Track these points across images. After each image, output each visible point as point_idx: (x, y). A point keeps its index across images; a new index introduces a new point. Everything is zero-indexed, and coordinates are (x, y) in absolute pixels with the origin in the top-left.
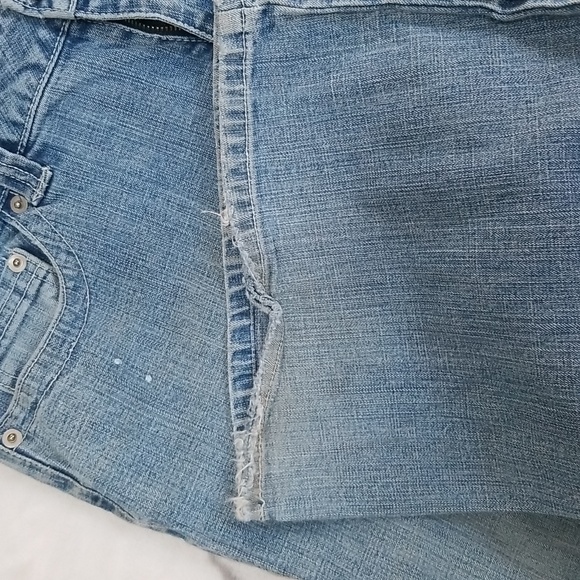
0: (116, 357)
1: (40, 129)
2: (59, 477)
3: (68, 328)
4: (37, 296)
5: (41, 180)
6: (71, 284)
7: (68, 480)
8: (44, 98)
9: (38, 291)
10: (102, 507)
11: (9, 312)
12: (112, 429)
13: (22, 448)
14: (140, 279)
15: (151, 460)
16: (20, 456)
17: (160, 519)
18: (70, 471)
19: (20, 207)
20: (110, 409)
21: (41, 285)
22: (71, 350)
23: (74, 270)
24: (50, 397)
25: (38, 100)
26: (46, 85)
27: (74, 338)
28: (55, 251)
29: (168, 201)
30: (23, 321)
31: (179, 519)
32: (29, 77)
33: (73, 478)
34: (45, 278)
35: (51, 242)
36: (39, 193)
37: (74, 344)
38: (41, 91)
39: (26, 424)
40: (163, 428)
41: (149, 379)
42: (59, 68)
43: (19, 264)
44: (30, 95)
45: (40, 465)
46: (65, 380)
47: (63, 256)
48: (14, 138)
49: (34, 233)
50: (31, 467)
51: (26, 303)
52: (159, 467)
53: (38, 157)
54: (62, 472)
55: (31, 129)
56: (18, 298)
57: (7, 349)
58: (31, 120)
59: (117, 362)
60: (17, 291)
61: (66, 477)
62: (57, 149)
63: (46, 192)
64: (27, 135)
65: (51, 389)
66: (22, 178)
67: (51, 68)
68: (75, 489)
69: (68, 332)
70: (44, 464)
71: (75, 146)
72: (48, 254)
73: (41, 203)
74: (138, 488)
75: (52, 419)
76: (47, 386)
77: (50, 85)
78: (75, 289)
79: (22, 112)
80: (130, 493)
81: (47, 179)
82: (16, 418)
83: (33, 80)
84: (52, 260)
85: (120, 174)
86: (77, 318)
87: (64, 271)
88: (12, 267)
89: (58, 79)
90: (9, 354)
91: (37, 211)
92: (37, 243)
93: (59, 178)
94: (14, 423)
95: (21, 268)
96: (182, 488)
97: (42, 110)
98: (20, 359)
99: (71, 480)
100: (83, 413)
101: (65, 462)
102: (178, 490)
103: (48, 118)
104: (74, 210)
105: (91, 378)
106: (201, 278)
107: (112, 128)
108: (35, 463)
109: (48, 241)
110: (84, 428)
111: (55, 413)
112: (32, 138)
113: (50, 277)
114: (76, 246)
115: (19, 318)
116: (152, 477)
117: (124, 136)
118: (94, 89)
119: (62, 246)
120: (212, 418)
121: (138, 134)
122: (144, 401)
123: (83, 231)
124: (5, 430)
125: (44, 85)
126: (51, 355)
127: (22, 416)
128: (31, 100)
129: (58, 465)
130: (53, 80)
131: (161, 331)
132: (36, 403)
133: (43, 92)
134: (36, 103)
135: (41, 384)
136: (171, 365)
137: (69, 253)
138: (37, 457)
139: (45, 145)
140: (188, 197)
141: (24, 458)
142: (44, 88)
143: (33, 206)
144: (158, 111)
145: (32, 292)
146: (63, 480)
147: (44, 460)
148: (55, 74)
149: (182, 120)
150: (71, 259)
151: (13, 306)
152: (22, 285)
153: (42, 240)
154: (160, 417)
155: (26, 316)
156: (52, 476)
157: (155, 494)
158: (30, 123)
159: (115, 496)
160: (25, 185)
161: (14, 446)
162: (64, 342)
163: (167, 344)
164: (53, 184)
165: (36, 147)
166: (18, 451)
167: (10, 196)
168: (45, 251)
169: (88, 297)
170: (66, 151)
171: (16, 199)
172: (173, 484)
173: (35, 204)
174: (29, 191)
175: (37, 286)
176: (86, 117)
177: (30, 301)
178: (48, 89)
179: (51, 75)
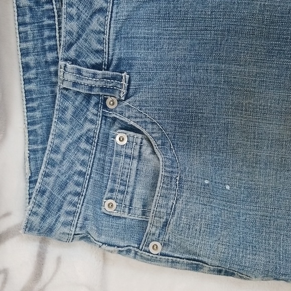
0: (205, 179)
1: (114, 50)
2: (192, 264)
3: (171, 169)
4: (140, 156)
5: (123, 82)
6: (159, 142)
7: (198, 265)
8: (112, 29)
9: (140, 152)
10: (225, 275)
11: (127, 171)
12: (220, 225)
13: (164, 252)
14: (202, 126)
15: (249, 238)
16: (164, 257)
17: (270, 274)
18: (200, 259)
19: (113, 104)
20: (214, 212)
21: (140, 148)
22: (177, 183)
23: (158, 133)
24: (176, 216)
25: (108, 31)
26: (111, 20)
27: (176, 175)
28: (144, 125)
29: (207, 70)
30: (137, 174)
31: (282, 271)
32: (99, 17)
33: (203, 262)
34: (141, 143)
35: (140, 120)
36: (124, 91)
37: (178, 178)
38: (108, 25)
39: (161, 237)
40: (248, 216)
41: (228, 187)
42: (115, 6)
43: (123, 139)
44: (102, 30)
45: (178, 259)
46: (181, 202)
47: (150, 126)
48: (99, 61)
49: (129, 117)
50: (173, 262)
51: (135, 162)
52: (256, 241)
53: (117, 68)
54: (194, 260)
55: (108, 52)
56: (128, 160)
57: (133, 193)
58: (107, 46)
59: (207, 182)
60: (127, 156)
61: (197, 263)
62: (128, 59)
63: (128, 89)
64: (107, 56)
65: (174, 211)
66: (111, 85)
67: (111, 8)
68: (205, 268)
69: (172, 171)
70: (181, 258)
71: (139, 53)
72: (140, 128)
73: (127, 97)
74: (249, 258)
75: (180, 229)
76: (172, 209)
77: (113, 19)
78: (163, 144)
79: (100, 42)
80: (245, 263)
81: (127, 80)
82: (154, 234)
83: (102, 19)
84: (144, 131)
85: (172, 62)
86: (173, 162)
87: (153, 135)
88: (119, 142)
89: (117, 13)
90: (135, 196)
91: (126, 103)
92: (132, 123)
93: (135, 77)
94: (154, 238)
95: (125, 142)
96: (275, 251)
97: (112, 37)
98: (143, 197)
99: (201, 264)
100: (199, 220)
101: (195, 254)
102: (273, 253)
103: (117, 41)
104: (150, 95)
105: (195, 197)
106: (241, 113)
107: (159, 34)
108: (174, 259)
109: (138, 120)
110: (202, 229)
111: (181, 225)
112: (110, 58)
113: (145, 141)
114: (156, 117)
115: (133, 172)
116: (254, 249)
117: (168, 37)
118: (142, 11)
119: (147, 120)
120: (278, 201)
121: (176, 32)
122: (230, 202)
123: (158, 106)
124: (149, 244)
125: (109, 20)
126: (167, 189)
127: (157, 232)
128: (104, 33)
129: (191, 257)
130: (114, 15)
131: (225, 155)
132: (166, 222)
133: (110, 24)
134: (108, 34)
135: (167, 209)
136: (238, 175)
137: (153, 123)
138: (176, 255)
139: (120, 59)
140: (219, 63)
141: (167, 258)
142: (110, 22)
143: (122, 101)
144: (186, 13)
145: (136, 154)
146: (196, 265)
147: (181, 256)
148: (115, 11)
149: (204, 13)
150: (155, 126)
151: (127, 166)
152: (129, 151)
153: (134, 120)
154: (244, 209)
155: (137, 169)
156: (188, 264)
157: (261, 259)
158: (107, 48)
159: (236, 268)
160: (113, 89)
161: (158, 251)
162: (171, 178)
163: (231, 162)
164: (132, 82)
165: (114, 63)
166: (162, 254)
167: (105, 99)
168: (138, 127)
169: (172, 147)
170: (135, 59)
171: (109, 99)
172: (269, 250)
173: (123, 99)
174: (117, 92)
175: (138, 150)
176: (142, 32)
177: (137, 160)
178: (112, 22)
179: (112, 12)
